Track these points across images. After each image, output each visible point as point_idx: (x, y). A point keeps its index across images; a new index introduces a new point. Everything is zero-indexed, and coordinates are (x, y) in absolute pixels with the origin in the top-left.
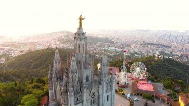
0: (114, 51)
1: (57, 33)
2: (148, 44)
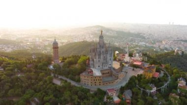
0: (144, 46)
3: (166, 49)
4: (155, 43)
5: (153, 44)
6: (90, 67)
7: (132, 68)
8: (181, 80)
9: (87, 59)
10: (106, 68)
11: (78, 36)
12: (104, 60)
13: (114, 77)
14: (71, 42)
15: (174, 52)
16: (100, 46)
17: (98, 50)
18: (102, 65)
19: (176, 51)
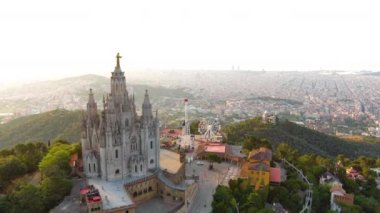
0: (194, 112)
1: (75, 79)
2: (259, 98)
3: (236, 116)
4: (212, 107)
5: (209, 107)
6: (86, 178)
7: (206, 164)
8: (331, 180)
9: (72, 153)
10: (141, 174)
11: (43, 99)
12: (133, 148)
13: (167, 199)
14: (23, 114)
15: (261, 118)
16: (117, 105)
17: (112, 118)
18: (129, 167)
19: (264, 116)
